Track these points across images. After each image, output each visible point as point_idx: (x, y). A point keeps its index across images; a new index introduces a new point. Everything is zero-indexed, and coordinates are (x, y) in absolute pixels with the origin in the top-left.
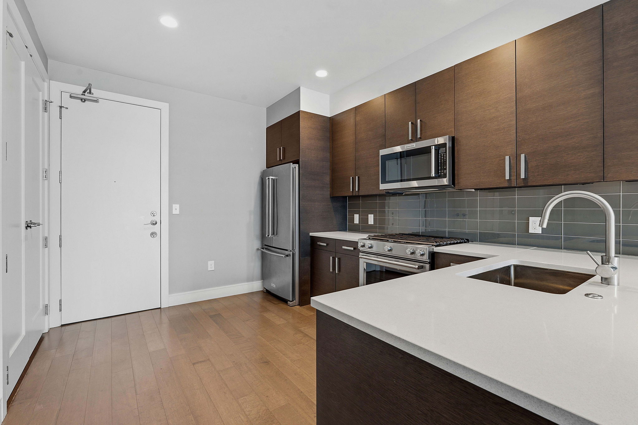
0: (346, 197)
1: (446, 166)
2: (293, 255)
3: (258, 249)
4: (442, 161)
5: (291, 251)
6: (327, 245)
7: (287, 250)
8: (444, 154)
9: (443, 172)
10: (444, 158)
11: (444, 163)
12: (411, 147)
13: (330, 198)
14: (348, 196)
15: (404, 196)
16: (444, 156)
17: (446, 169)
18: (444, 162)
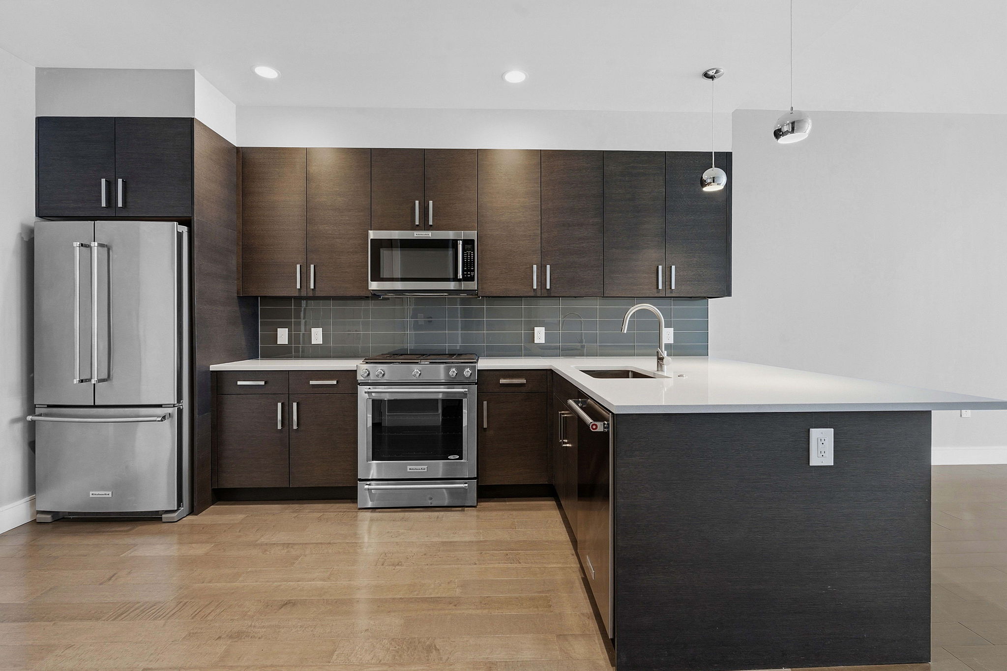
0: (257, 297)
1: (474, 267)
2: (180, 412)
3: (15, 421)
4: (469, 260)
5: (174, 407)
6: (265, 383)
7: (160, 406)
8: (471, 253)
9: (470, 274)
10: (471, 257)
11: (471, 264)
12: (426, 236)
13: (236, 298)
14: (260, 297)
15: (380, 300)
16: (470, 255)
17: (474, 271)
18: (471, 261)
